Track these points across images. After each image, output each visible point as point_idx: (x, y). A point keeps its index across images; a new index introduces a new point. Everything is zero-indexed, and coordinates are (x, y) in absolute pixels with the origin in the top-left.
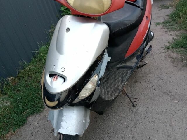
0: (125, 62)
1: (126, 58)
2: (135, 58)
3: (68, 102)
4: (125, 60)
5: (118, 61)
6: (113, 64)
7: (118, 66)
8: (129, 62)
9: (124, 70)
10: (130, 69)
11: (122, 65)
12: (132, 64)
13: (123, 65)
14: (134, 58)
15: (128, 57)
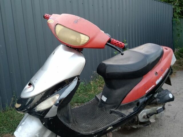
0: (121, 109)
1: (122, 105)
2: (133, 109)
3: (27, 108)
4: (121, 106)
5: (113, 105)
6: (108, 106)
7: (112, 110)
8: (125, 110)
9: (116, 115)
10: (121, 117)
11: (116, 110)
12: (127, 113)
13: (118, 110)
14: (131, 108)
15: (124, 104)
